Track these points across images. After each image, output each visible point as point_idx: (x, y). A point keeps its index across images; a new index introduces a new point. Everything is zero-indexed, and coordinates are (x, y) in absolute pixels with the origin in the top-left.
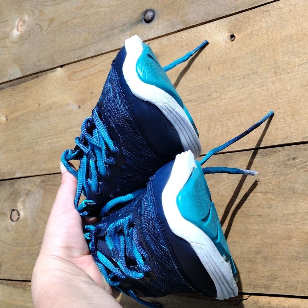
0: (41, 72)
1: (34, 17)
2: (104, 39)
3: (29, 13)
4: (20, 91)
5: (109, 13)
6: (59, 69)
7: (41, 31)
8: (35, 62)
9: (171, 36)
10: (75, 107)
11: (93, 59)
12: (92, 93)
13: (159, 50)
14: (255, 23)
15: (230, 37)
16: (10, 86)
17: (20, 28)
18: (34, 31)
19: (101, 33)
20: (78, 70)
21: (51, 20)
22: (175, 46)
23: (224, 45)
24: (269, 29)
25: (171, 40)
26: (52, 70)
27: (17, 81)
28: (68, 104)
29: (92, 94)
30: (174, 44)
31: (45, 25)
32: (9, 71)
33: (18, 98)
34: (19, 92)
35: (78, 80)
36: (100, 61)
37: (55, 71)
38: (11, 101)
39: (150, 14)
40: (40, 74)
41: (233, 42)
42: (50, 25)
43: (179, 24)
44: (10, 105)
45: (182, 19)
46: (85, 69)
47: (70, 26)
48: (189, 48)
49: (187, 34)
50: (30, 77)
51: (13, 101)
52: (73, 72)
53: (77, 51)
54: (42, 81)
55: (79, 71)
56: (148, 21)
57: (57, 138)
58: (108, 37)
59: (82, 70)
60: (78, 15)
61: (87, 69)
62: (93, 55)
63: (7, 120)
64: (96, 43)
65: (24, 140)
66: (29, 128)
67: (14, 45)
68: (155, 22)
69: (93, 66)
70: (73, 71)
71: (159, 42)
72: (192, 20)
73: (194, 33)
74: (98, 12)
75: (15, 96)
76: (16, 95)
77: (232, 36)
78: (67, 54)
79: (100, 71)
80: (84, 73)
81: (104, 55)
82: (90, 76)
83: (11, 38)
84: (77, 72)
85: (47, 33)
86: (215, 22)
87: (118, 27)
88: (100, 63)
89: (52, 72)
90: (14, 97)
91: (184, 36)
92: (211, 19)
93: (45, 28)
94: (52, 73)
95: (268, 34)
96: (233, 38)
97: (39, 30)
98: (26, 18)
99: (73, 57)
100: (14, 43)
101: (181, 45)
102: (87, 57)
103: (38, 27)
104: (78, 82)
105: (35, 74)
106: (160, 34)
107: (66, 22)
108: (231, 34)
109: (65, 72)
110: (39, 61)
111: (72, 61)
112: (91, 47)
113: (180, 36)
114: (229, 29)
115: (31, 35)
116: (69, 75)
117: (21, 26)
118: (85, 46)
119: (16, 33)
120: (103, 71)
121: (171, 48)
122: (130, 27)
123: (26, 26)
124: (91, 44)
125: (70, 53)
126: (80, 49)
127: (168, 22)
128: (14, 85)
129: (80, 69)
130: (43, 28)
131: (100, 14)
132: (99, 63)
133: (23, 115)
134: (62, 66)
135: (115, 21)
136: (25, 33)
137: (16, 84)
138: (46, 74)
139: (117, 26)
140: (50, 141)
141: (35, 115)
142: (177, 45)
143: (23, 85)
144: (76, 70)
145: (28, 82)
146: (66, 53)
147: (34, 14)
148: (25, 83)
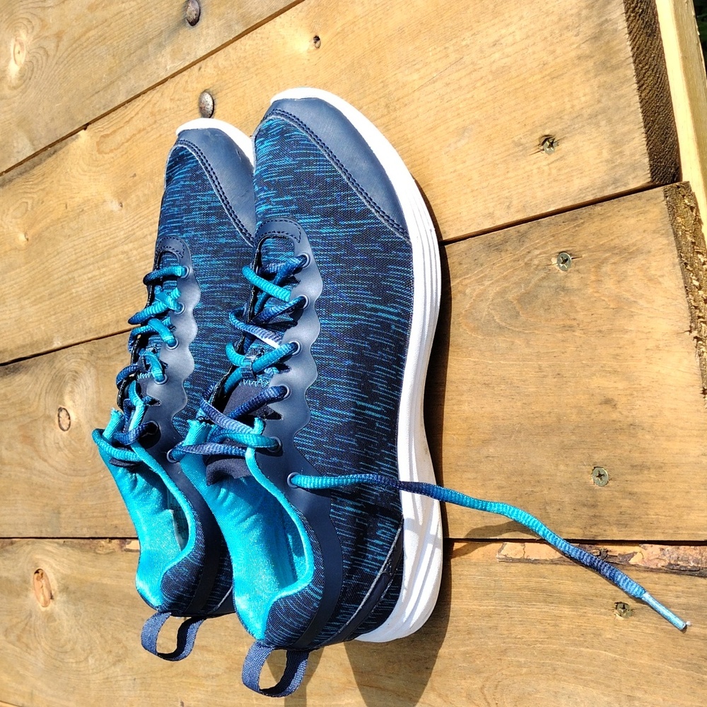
0: (58, 141)
1: (35, 33)
2: (136, 65)
3: (27, 27)
4: (36, 181)
5: (136, 12)
6: (82, 133)
7: (47, 59)
8: (47, 124)
9: (229, 48)
10: (114, 206)
11: (126, 107)
12: (135, 175)
13: (216, 78)
14: (346, 9)
15: (313, 41)
16: (21, 174)
17: (18, 57)
18: (37, 61)
19: (131, 54)
20: (109, 133)
21: (59, 36)
22: (238, 67)
23: (308, 58)
24: (367, 17)
25: (230, 56)
26: (73, 136)
27: (28, 163)
28: (105, 201)
29: (135, 178)
30: (236, 63)
31: (51, 46)
32: (15, 145)
33: (35, 196)
34: (35, 184)
35: (111, 151)
36: (137, 110)
37: (77, 138)
38: (27, 203)
39: (192, 9)
40: (58, 146)
41: (319, 49)
42: (58, 46)
43: (237, 24)
44: (27, 210)
45: (241, 11)
46: (119, 129)
47: (85, 44)
48: (257, 69)
49: (250, 42)
50: (46, 153)
51: (30, 202)
52: (102, 136)
53: (101, 93)
54: (63, 159)
55: (111, 134)
56: (194, 23)
57: (99, 268)
58: (141, 61)
59: (114, 132)
60: (94, 22)
61: (121, 127)
62: (124, 99)
63: (28, 240)
64: (126, 76)
65: (56, 276)
66: (58, 254)
67: (15, 92)
68: (202, 23)
69: (128, 122)
70: (102, 134)
71: (214, 64)
72: (254, 13)
73: (262, 38)
74: (121, 12)
75: (30, 193)
76: (32, 190)
77: (317, 39)
78: (88, 102)
79: (140, 131)
80: (119, 138)
81: (140, 97)
82: (127, 141)
83: (9, 79)
84: (107, 136)
85: (56, 63)
86: (287, 12)
87: (153, 38)
88: (137, 113)
89: (74, 140)
90: (30, 195)
91: (247, 47)
92: (281, 7)
93: (51, 53)
94: (74, 143)
95: (367, 29)
96: (318, 43)
97: (44, 58)
98: (23, 36)
99: (97, 106)
100: (15, 88)
101: (245, 66)
102: (116, 104)
103: (42, 52)
104: (112, 155)
105: (50, 146)
106: (213, 46)
107: (80, 38)
108: (313, 35)
109: (91, 137)
110: (52, 119)
111: (98, 115)
112: (120, 83)
113: (243, 48)
114: (310, 25)
115: (35, 69)
116: (98, 144)
117: (19, 53)
118: (112, 83)
119: (14, 69)
120: (144, 129)
121: (232, 72)
122: (169, 36)
123: (25, 52)
124: (119, 78)
125: (93, 98)
126: (106, 88)
127: (220, 20)
128: (26, 171)
129: (111, 130)
130: (49, 53)
131: (124, 16)
132: (135, 115)
133: (47, 228)
134: (85, 127)
135: (146, 27)
136: (27, 68)
137: (28, 169)
138: (66, 144)
139: (151, 37)
140: (90, 275)
141: (63, 227)
142: (240, 65)
143: (37, 171)
144: (105, 133)
145: (44, 164)
146: (87, 99)
147: (33, 28)
148: (41, 166)
